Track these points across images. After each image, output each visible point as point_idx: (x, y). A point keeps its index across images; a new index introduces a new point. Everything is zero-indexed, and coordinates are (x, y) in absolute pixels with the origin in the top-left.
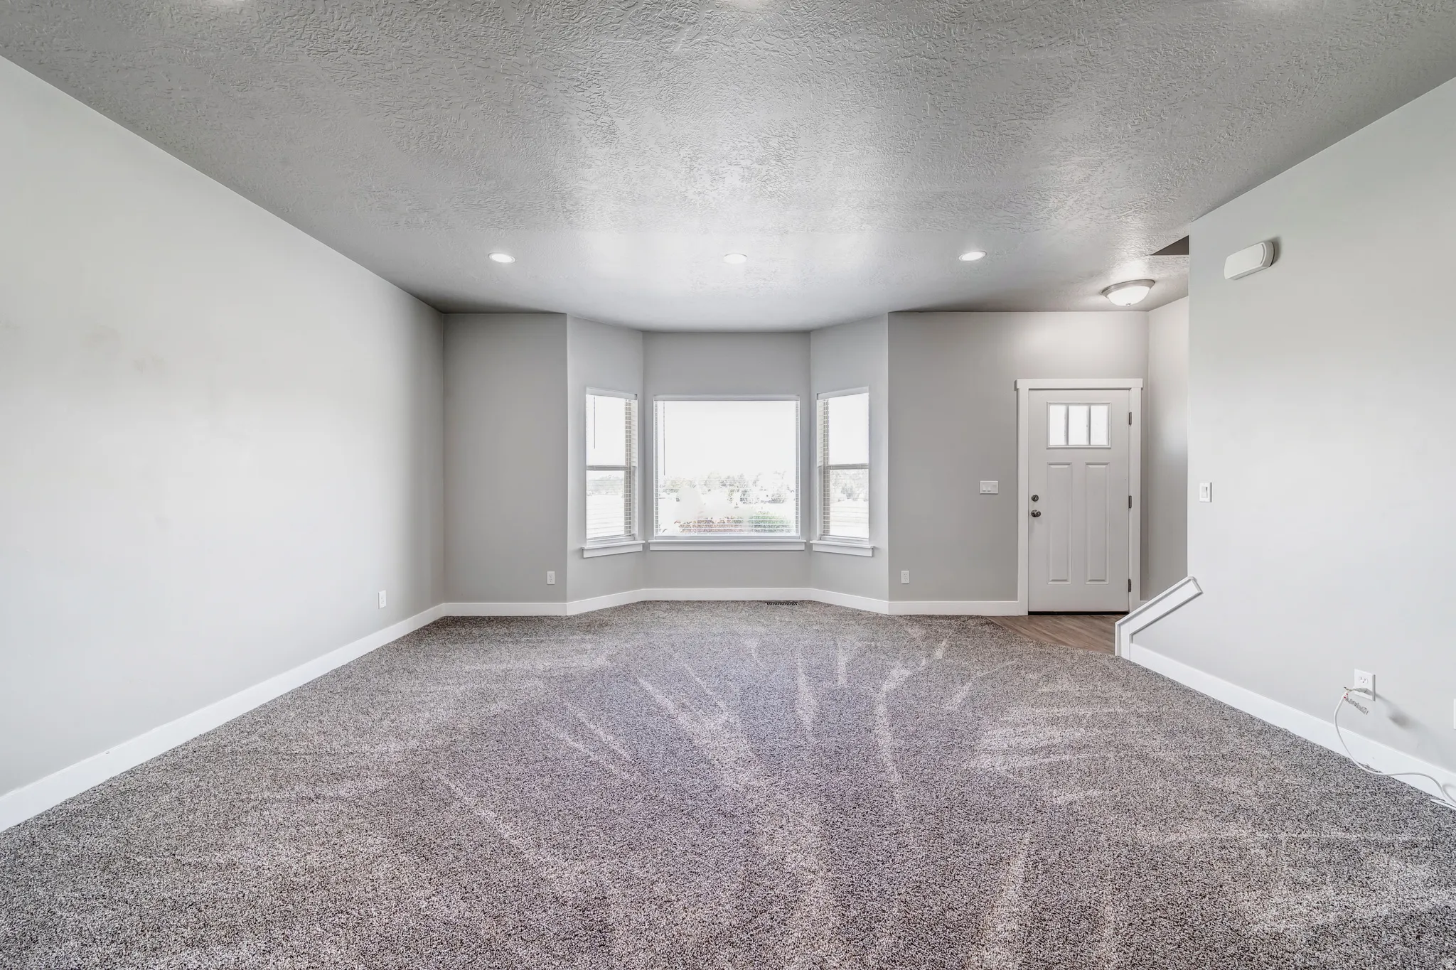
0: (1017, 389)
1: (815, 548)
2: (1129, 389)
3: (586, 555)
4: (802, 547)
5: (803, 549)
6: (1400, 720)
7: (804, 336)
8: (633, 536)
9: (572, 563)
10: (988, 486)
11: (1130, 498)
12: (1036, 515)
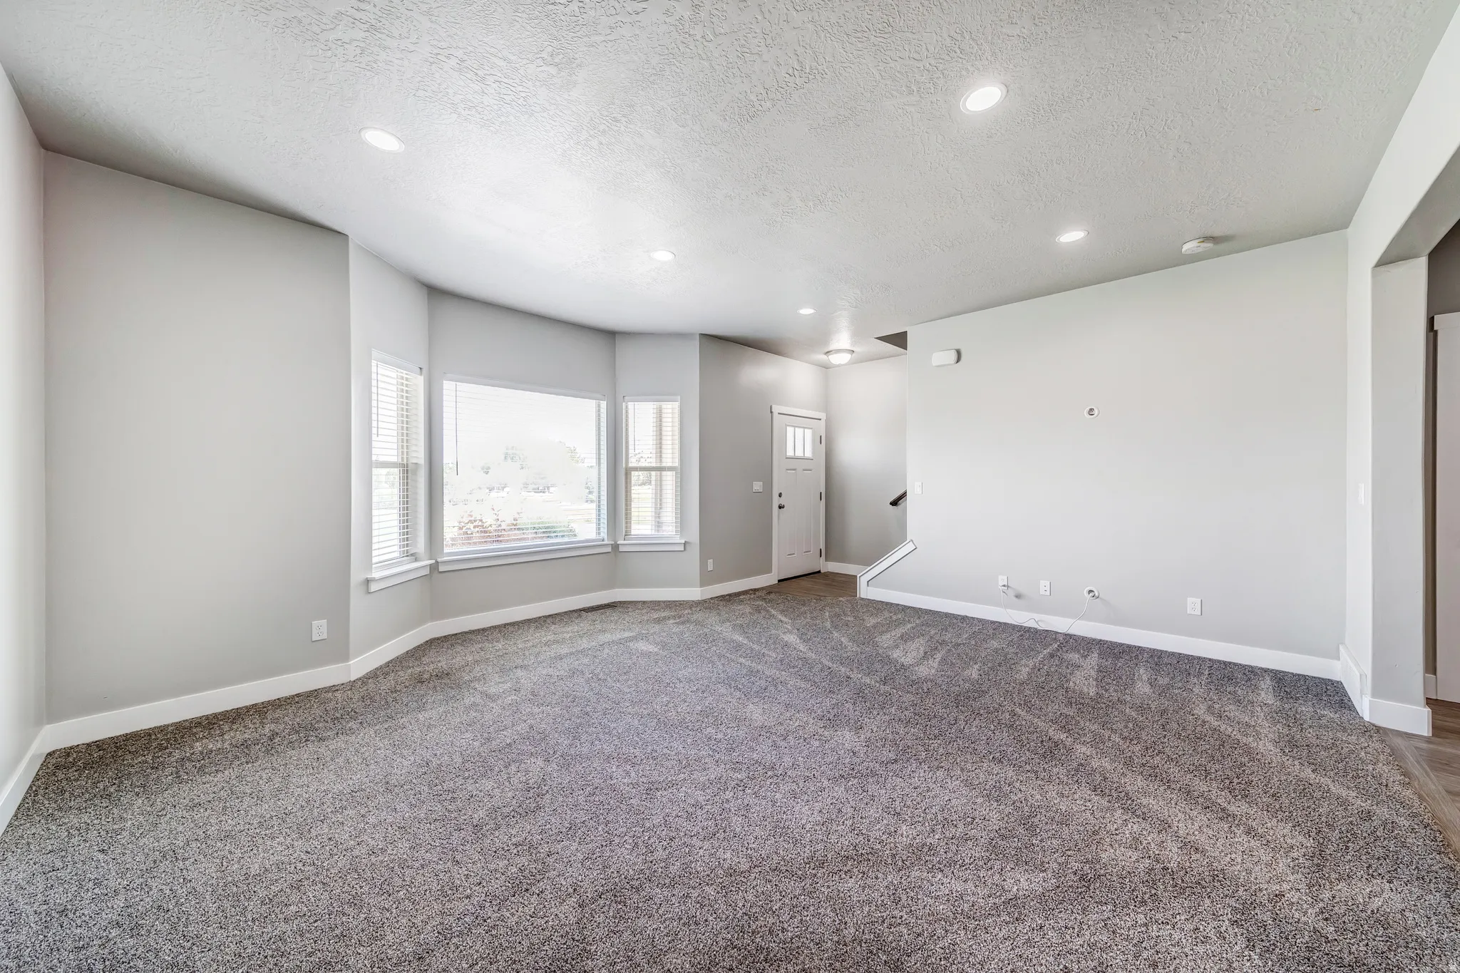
0: (771, 412)
1: (621, 549)
2: (820, 419)
3: (374, 587)
4: (609, 549)
5: (610, 551)
6: (1018, 596)
7: (610, 336)
8: (415, 557)
9: (357, 601)
10: (758, 486)
11: (821, 493)
12: (780, 507)
